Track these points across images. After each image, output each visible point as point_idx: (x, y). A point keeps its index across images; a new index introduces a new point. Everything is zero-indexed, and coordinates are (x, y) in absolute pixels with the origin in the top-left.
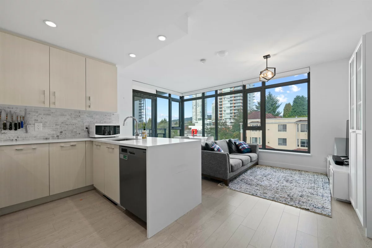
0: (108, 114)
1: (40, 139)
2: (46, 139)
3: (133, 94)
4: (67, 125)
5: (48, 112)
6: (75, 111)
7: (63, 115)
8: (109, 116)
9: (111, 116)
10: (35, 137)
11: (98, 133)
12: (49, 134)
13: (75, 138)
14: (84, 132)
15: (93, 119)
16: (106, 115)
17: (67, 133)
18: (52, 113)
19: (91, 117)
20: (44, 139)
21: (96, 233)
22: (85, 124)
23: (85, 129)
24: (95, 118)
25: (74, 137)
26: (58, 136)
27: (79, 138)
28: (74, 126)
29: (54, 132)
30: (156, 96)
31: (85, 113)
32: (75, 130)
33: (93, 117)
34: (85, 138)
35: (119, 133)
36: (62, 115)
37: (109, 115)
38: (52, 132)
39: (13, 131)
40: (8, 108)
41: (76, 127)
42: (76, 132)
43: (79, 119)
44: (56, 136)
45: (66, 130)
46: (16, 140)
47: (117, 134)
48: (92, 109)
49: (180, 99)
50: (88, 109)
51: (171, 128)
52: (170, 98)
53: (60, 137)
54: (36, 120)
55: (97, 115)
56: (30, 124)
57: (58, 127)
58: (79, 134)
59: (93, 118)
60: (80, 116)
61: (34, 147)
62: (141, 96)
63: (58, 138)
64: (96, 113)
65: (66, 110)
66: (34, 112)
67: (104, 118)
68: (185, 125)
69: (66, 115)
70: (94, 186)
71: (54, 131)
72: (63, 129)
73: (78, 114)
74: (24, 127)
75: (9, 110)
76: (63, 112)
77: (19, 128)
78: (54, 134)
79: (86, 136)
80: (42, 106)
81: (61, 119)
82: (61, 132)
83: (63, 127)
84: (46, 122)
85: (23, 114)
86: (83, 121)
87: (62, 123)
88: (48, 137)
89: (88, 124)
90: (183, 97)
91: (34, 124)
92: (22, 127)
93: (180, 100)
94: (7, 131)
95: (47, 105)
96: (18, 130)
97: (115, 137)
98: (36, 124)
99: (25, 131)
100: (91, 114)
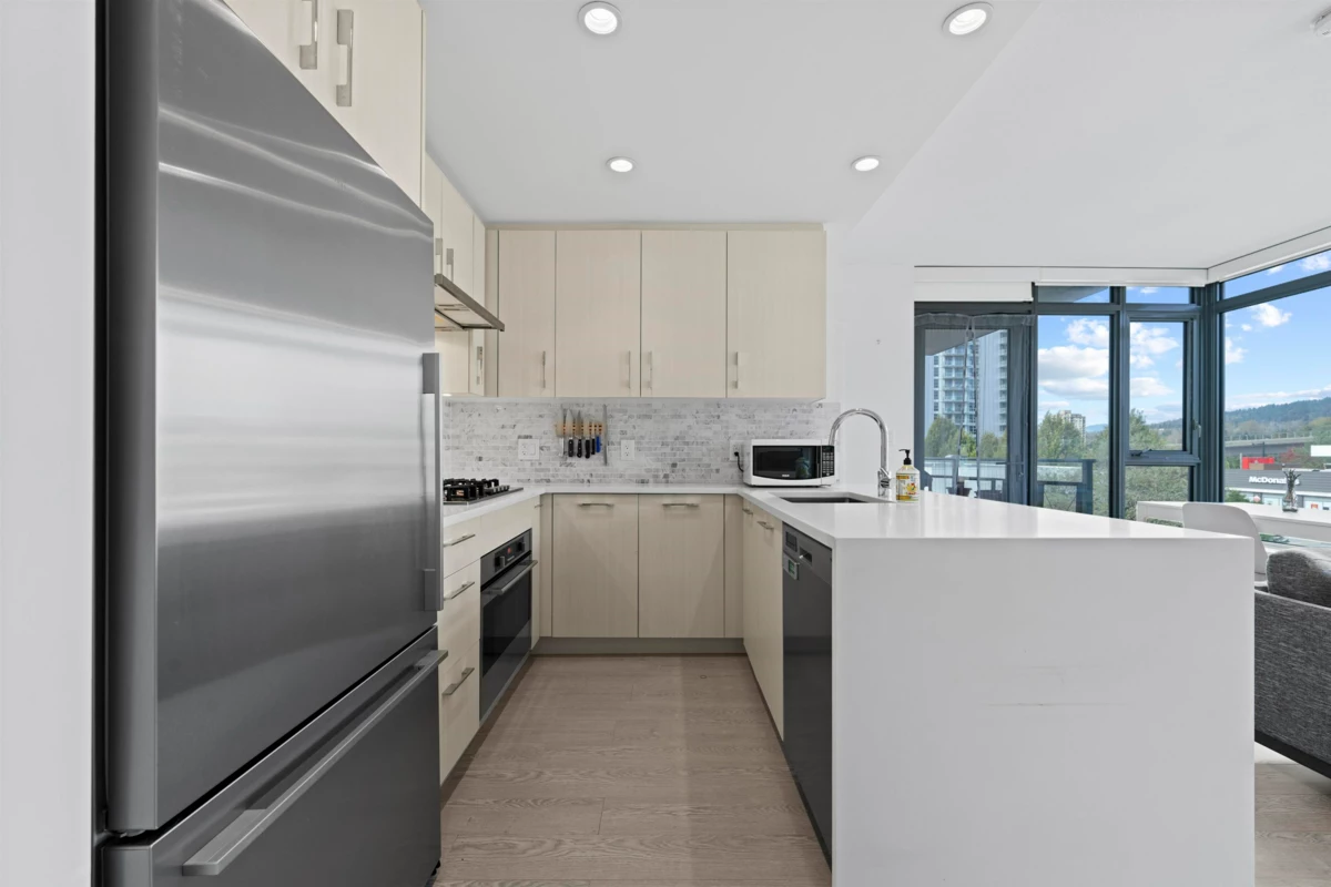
0: (801, 404)
1: (629, 481)
2: (643, 482)
3: (917, 320)
4: (687, 443)
5: (647, 410)
6: (708, 402)
7: (679, 416)
8: (804, 411)
9: (810, 411)
10: (621, 476)
11: (760, 472)
12: (648, 471)
13: (706, 483)
14: (731, 466)
15: (754, 426)
16: (795, 410)
17: (687, 469)
18: (655, 411)
19: (750, 418)
20: (637, 482)
21: (686, 807)
22: (733, 442)
23: (733, 458)
24: (760, 421)
25: (703, 480)
26: (666, 476)
27: (718, 483)
28: (704, 448)
29: (658, 465)
30: (1030, 312)
31: (732, 407)
32: (706, 460)
33: (756, 418)
34: (733, 484)
35: (832, 474)
36: (677, 416)
37: (805, 407)
38: (655, 465)
39: (583, 460)
40: (578, 405)
41: (710, 450)
42: (709, 465)
43: (716, 427)
44: (661, 474)
45: (684, 460)
46: (589, 481)
47: (824, 475)
48: (745, 391)
49: (1192, 301)
50: (733, 394)
51: (1123, 458)
52: (1115, 308)
53: (670, 479)
54: (623, 433)
55: (765, 411)
56: (613, 444)
57: (667, 450)
58: (718, 471)
59: (754, 422)
60: (719, 417)
61: (608, 500)
62: (955, 323)
63: (667, 482)
64: (765, 405)
65: (685, 402)
66: (619, 411)
67: (788, 419)
68: (1227, 444)
69: (685, 417)
70: (745, 644)
71: (658, 460)
72: (677, 457)
73: (715, 409)
74: (602, 451)
75: (576, 409)
76: (678, 408)
77: (593, 453)
78: (657, 470)
79: (736, 478)
80: (624, 393)
81: (675, 428)
82: (674, 465)
83: (678, 449)
84: (642, 437)
85: (599, 417)
86: (726, 433)
87: (677, 438)
88: (646, 479)
89: (741, 441)
90: (1213, 289)
91: (620, 444)
92: (598, 451)
93: (1194, 306)
94: (575, 460)
95: (635, 393)
96: (592, 456)
97: (817, 487)
98: (624, 442)
99: (603, 461)
100: (749, 409)
